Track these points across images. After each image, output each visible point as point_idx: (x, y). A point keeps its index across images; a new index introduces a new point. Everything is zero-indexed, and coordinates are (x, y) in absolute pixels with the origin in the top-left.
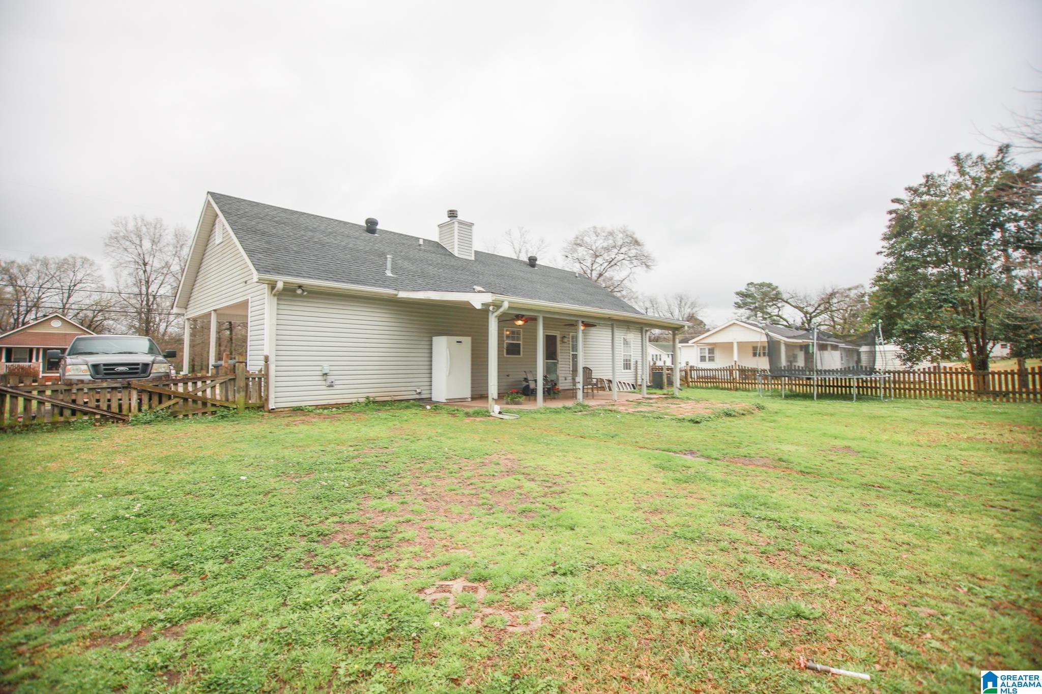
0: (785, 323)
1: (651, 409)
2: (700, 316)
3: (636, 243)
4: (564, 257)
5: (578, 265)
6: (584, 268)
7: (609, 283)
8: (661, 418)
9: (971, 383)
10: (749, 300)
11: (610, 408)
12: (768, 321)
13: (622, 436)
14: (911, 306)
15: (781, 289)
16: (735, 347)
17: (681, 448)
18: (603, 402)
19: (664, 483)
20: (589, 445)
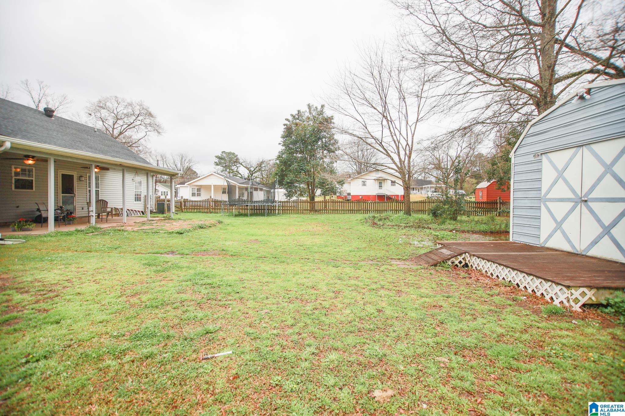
0: (240, 176)
1: (151, 227)
2: (194, 168)
3: (150, 115)
4: (87, 114)
5: (101, 123)
6: (106, 125)
7: (129, 140)
8: (158, 233)
9: (308, 206)
10: (222, 161)
11: (119, 228)
12: (231, 175)
13: (125, 247)
14: (290, 171)
15: (239, 157)
16: (212, 187)
17: (165, 250)
18: (115, 225)
19: (148, 275)
20: (94, 257)
